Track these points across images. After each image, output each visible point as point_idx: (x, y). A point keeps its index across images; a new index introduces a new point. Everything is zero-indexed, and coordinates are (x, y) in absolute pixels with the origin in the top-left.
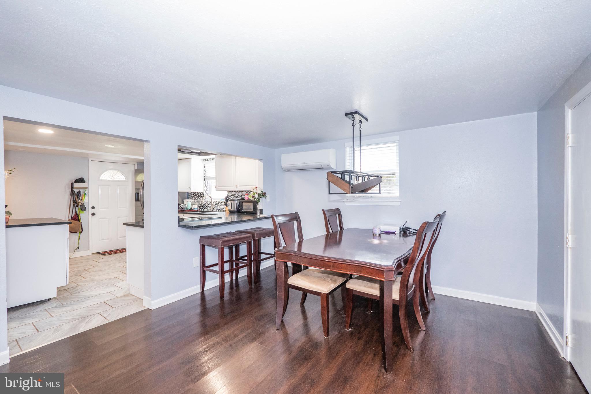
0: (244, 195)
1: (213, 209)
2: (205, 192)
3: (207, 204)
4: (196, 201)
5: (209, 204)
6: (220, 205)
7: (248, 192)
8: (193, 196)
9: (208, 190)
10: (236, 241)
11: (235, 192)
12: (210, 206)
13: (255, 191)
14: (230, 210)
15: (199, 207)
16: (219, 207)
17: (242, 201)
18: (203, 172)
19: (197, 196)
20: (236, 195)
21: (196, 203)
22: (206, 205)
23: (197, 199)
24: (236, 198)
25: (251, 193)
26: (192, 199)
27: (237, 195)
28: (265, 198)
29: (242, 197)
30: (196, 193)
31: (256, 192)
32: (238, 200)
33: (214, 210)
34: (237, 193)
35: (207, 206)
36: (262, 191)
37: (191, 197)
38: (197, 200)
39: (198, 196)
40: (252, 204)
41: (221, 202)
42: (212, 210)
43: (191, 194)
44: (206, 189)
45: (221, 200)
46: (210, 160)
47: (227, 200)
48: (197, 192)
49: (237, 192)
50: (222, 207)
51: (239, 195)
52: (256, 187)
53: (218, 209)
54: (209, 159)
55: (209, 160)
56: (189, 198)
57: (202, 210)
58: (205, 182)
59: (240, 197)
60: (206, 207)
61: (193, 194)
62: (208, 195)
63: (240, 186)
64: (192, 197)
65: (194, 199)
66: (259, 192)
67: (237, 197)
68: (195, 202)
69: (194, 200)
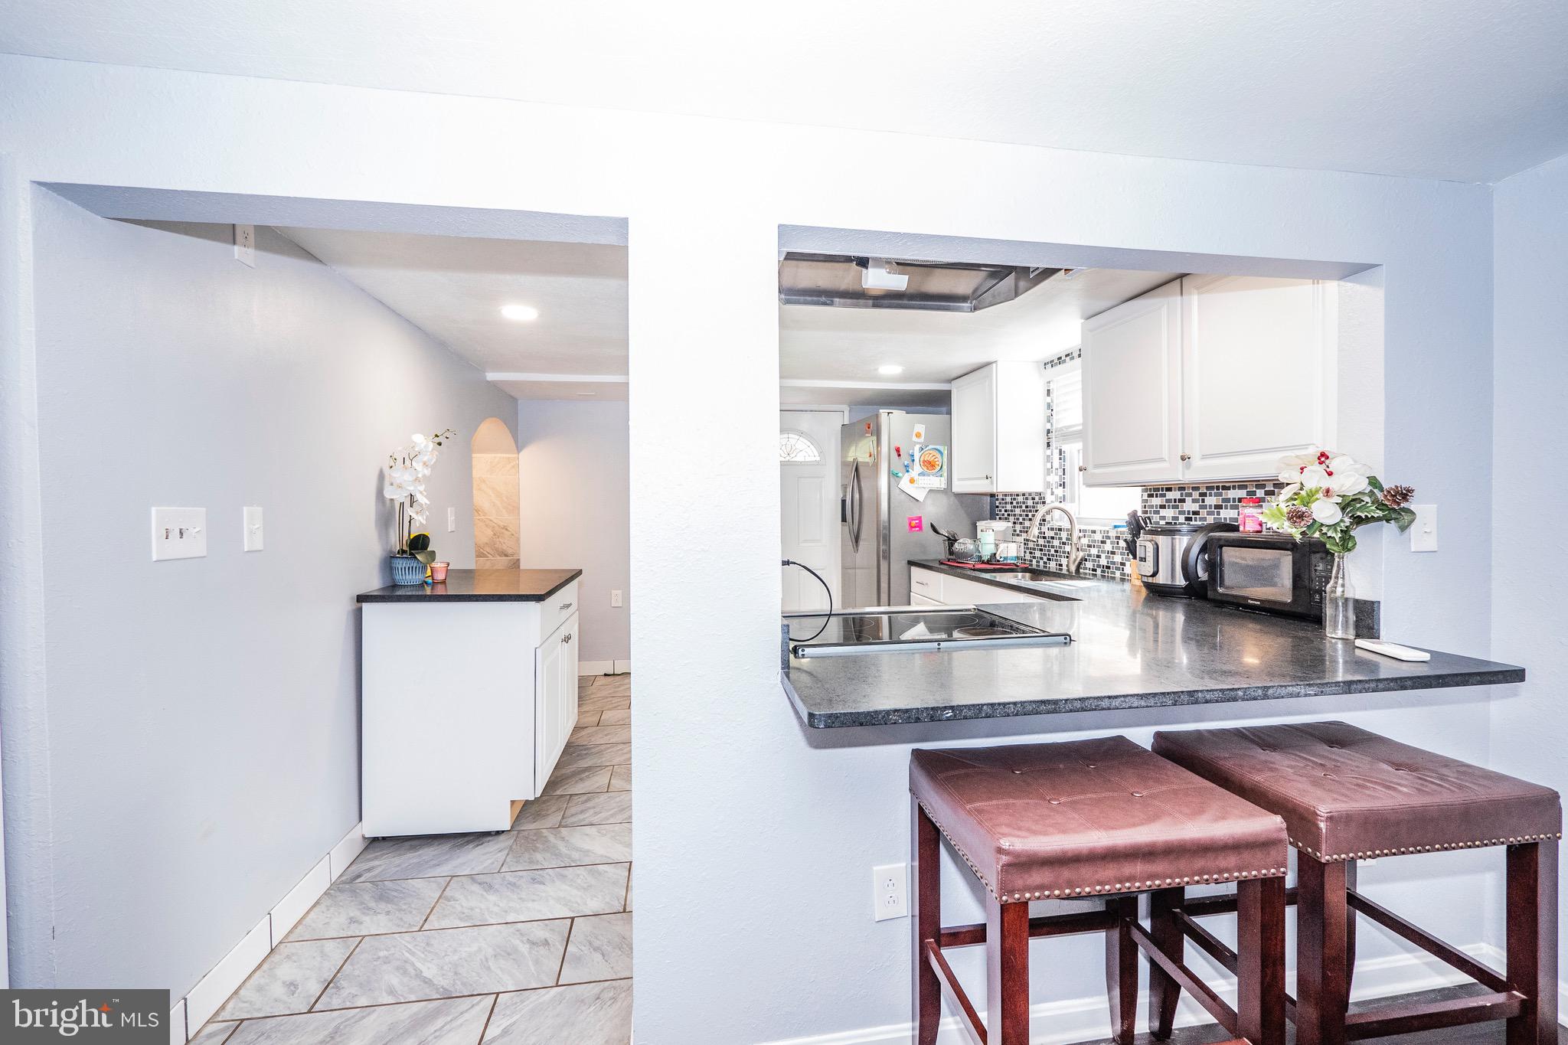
0: (1237, 507)
1: (1080, 564)
2: (1049, 491)
3: (1056, 543)
4: (1018, 527)
5: (1064, 540)
6: (1108, 547)
7: (1263, 489)
8: (1009, 507)
9: (1063, 485)
10: (1159, 867)
11: (1181, 489)
12: (1067, 548)
13: (1315, 478)
14: (1150, 580)
15: (1028, 551)
16: (1107, 557)
17: (1219, 539)
18: (1041, 413)
19: (1021, 507)
20: (1190, 506)
21: (1018, 535)
22: (1053, 547)
23: (1024, 519)
24: (1188, 519)
25: (1287, 493)
26: (1006, 519)
27: (1195, 507)
28: (1403, 529)
29: (1222, 516)
30: (1020, 499)
31: (1327, 483)
32: (1196, 530)
33: (1085, 568)
34: (1196, 495)
35: (1056, 551)
36: (1373, 482)
37: (1003, 512)
38: (1021, 523)
39: (1027, 507)
40: (1286, 560)
41: (1112, 534)
42: (1073, 568)
43: (1003, 499)
44: (1054, 479)
45: (1115, 527)
46: (1068, 358)
47: (1137, 526)
48: (1024, 495)
49: (1195, 489)
50: (1118, 558)
51: (1204, 507)
52: (1323, 455)
53: (1099, 566)
54: (1067, 356)
55: (1065, 361)
56: (998, 517)
57: (1038, 562)
58: (1049, 452)
59: (1209, 513)
60: (1052, 552)
61: (1008, 499)
62: (1062, 505)
63: (1204, 457)
64: (1006, 514)
65: (1012, 519)
66: (1352, 483)
67: (1196, 513)
68: (1015, 531)
69: (1010, 524)
